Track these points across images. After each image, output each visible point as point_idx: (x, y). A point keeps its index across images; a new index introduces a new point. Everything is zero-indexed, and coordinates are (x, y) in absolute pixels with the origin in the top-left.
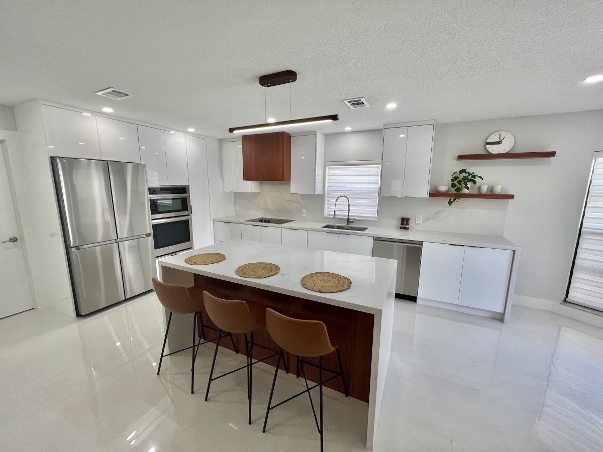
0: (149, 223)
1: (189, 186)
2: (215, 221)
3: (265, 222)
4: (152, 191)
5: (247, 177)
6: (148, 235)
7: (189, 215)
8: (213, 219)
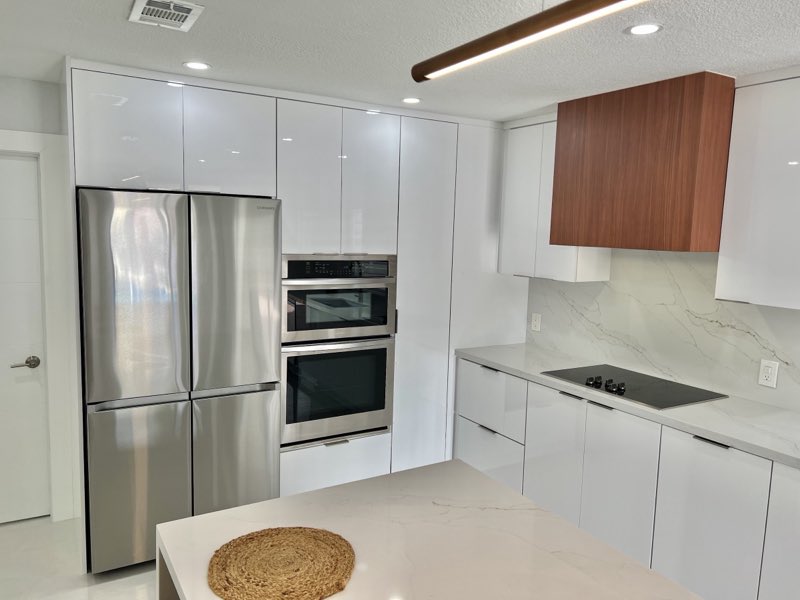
0: (280, 354)
1: (394, 258)
2: (461, 356)
3: (608, 390)
4: (298, 268)
5: (561, 235)
6: (269, 386)
7: (388, 336)
8: (457, 352)
